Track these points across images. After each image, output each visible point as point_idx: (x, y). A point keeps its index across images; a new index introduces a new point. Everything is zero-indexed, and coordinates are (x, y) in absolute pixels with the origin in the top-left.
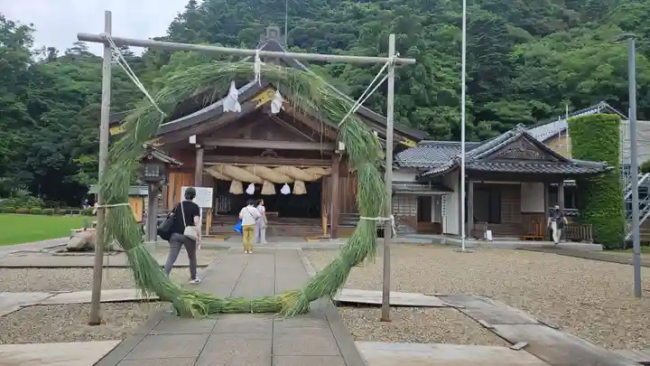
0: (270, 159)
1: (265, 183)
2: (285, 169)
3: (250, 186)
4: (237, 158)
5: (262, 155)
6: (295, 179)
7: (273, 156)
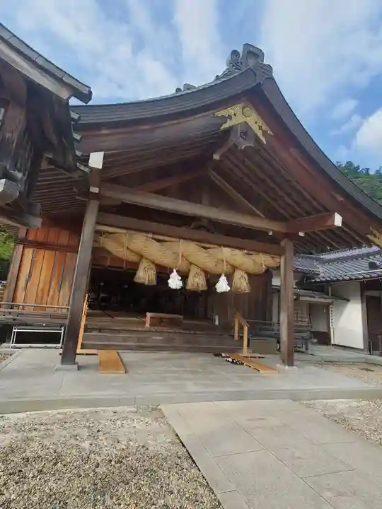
0: (203, 234)
2: (226, 253)
7: (208, 231)
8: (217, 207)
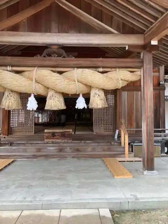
0: (54, 60)
1: (50, 93)
2: (77, 73)
3: (30, 99)
4: (9, 59)
5: (44, 54)
6: (90, 87)
7: (60, 55)
8: (66, 32)
